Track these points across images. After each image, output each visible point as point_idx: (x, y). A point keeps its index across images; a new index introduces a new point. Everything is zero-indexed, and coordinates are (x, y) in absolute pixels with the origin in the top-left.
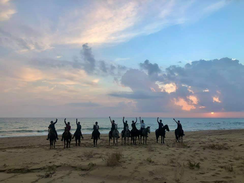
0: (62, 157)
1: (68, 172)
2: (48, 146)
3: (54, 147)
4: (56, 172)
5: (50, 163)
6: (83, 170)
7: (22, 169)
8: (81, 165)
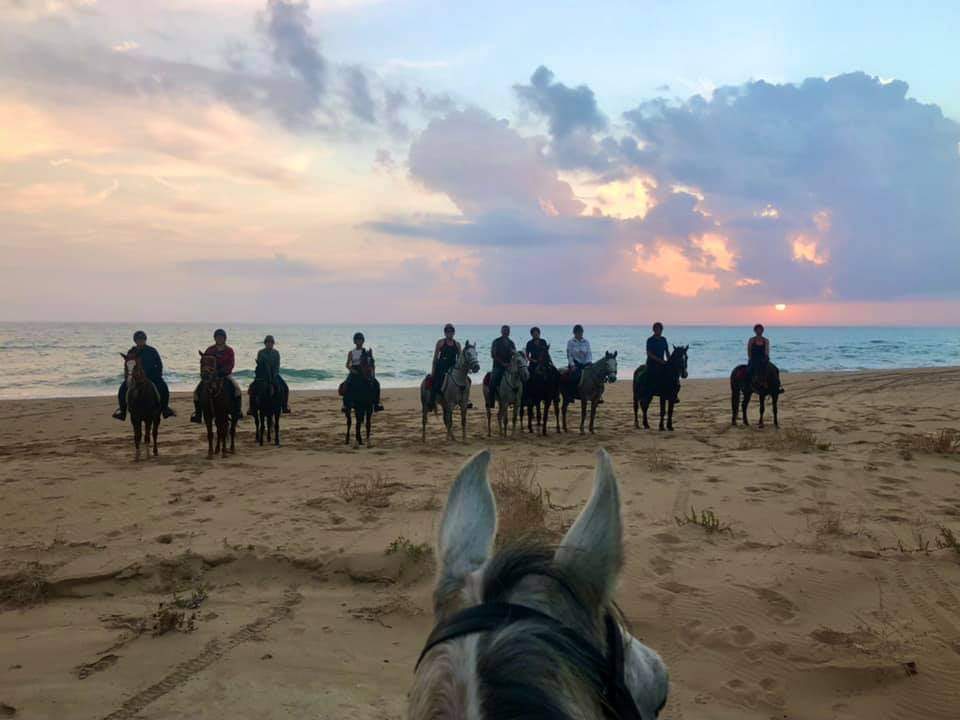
0: (220, 504)
1: (275, 593)
2: (120, 448)
3: (155, 451)
4: (211, 594)
5: (166, 540)
6: (358, 580)
7: (11, 582)
8: (341, 551)
